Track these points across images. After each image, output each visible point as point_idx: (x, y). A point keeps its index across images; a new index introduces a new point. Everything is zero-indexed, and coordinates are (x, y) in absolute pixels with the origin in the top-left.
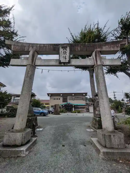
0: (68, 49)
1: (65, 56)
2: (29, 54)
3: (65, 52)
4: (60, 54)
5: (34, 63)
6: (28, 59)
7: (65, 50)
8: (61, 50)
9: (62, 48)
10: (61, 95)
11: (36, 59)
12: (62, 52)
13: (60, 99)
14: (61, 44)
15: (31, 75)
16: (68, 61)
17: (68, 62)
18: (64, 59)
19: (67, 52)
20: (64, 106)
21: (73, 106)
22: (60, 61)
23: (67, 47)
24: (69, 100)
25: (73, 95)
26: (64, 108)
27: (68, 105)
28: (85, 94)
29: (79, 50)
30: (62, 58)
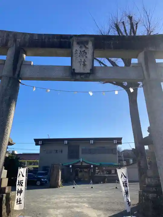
0: (90, 45)
1: (83, 60)
2: (6, 55)
3: (84, 51)
4: (74, 55)
5: (17, 73)
6: (4, 64)
7: (84, 49)
8: (76, 48)
9: (78, 43)
10: (66, 142)
11: (22, 64)
12: (79, 52)
13: (62, 151)
14: (75, 36)
15: (9, 98)
16: (91, 70)
17: (89, 71)
18: (82, 66)
19: (88, 53)
20: (71, 166)
21: (92, 166)
23: (87, 43)
24: (82, 153)
25: (92, 142)
26: (71, 171)
27: (80, 164)
28: (116, 141)
29: (111, 48)
30: (78, 64)
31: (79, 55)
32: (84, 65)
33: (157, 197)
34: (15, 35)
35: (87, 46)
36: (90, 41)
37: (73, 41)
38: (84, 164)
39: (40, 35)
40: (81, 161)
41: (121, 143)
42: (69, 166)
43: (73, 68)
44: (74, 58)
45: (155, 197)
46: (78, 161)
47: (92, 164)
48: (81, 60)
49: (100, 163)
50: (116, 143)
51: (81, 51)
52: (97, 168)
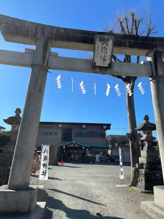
0: (110, 43)
1: (103, 56)
3: (105, 47)
4: (96, 50)
5: (46, 62)
7: (105, 45)
8: (98, 44)
9: (101, 40)
10: (60, 126)
11: (49, 55)
13: (56, 134)
16: (109, 64)
17: (107, 66)
18: (102, 60)
19: (108, 49)
20: (64, 147)
21: (83, 148)
22: (95, 63)
23: (108, 40)
24: (75, 136)
25: (84, 126)
26: (64, 152)
27: (72, 145)
28: (106, 126)
29: (127, 46)
30: (99, 59)
31: (100, 50)
32: (104, 60)
33: (149, 172)
34: (44, 27)
35: (108, 44)
36: (110, 39)
37: (96, 37)
38: (76, 146)
39: (65, 29)
40: (74, 143)
41: (109, 129)
42: (63, 147)
43: (94, 62)
44: (96, 53)
45: (148, 172)
46: (71, 142)
47: (83, 146)
48: (102, 55)
49: (91, 145)
50: (105, 128)
51: (102, 47)
52: (87, 150)
